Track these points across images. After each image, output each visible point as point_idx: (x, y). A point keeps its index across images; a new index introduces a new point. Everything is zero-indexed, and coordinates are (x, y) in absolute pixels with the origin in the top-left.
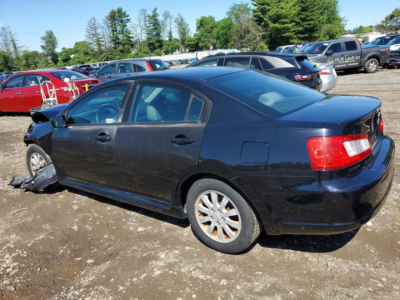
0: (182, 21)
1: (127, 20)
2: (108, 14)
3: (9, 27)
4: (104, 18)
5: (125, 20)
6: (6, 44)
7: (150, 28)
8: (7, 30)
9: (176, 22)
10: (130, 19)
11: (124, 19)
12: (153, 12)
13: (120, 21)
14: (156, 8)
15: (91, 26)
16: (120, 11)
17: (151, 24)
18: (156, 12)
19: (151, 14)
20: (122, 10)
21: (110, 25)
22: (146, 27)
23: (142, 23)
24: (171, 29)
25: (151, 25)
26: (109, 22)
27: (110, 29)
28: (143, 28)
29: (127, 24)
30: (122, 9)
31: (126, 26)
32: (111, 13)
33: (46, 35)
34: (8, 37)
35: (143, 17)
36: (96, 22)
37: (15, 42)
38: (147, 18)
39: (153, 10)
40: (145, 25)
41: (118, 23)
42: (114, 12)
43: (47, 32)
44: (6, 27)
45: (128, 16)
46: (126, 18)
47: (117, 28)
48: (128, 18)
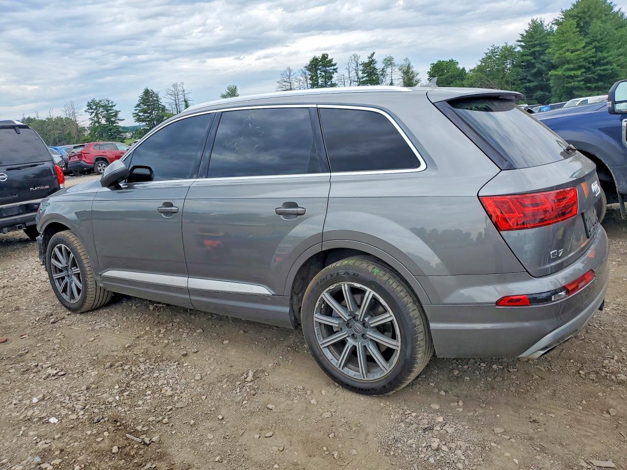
0: (409, 67)
1: (334, 69)
2: (309, 63)
3: (183, 83)
4: (303, 68)
5: (331, 69)
6: (176, 105)
7: (364, 79)
8: (179, 88)
9: (400, 70)
10: (337, 68)
11: (328, 69)
12: (369, 58)
13: (323, 71)
14: (374, 53)
15: (285, 79)
16: (324, 57)
17: (366, 73)
18: (374, 58)
19: (367, 61)
20: (327, 57)
21: (309, 77)
22: (358, 78)
23: (353, 74)
24: (392, 80)
25: (365, 75)
26: (308, 72)
27: (309, 82)
28: (353, 79)
29: (333, 76)
30: (327, 55)
31: (332, 77)
32: (312, 62)
33: (227, 91)
34: (180, 96)
35: (354, 65)
36: (292, 74)
37: (189, 102)
38: (361, 67)
39: (370, 55)
40: (357, 75)
41: (321, 74)
42: (317, 59)
43: (229, 89)
44: (179, 83)
45: (335, 65)
46: (332, 68)
47: (320, 81)
48: (335, 67)
